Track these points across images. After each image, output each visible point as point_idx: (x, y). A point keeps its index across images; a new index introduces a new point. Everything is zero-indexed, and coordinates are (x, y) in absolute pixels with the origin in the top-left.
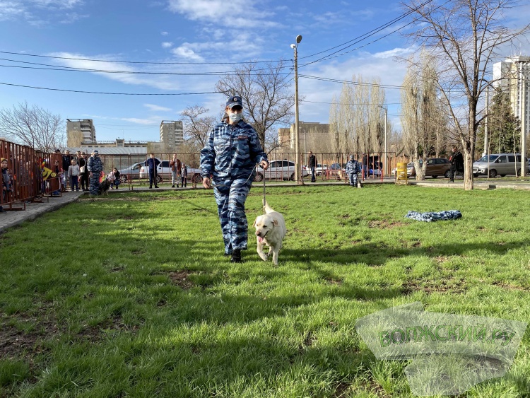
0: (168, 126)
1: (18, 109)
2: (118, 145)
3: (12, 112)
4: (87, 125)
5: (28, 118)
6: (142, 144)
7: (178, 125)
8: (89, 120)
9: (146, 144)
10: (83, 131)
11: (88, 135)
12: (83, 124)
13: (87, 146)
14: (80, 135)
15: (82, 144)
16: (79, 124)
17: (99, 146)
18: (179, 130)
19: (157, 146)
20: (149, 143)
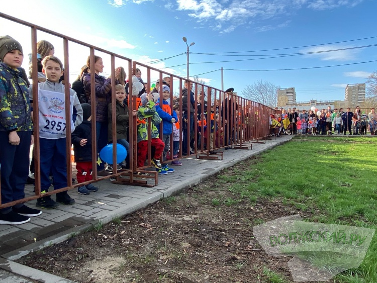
0: (352, 88)
1: (257, 84)
2: (312, 105)
3: (254, 87)
4: (291, 92)
5: (261, 89)
6: (330, 103)
7: (362, 87)
8: (292, 88)
9: (333, 103)
10: (288, 96)
11: (291, 98)
12: (288, 91)
13: (290, 106)
14: (286, 98)
15: (287, 104)
16: (286, 92)
17: (298, 105)
18: (362, 91)
19: (343, 104)
20: (336, 102)
